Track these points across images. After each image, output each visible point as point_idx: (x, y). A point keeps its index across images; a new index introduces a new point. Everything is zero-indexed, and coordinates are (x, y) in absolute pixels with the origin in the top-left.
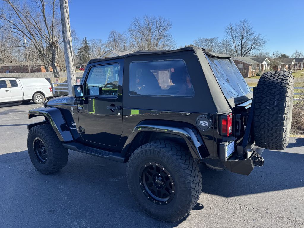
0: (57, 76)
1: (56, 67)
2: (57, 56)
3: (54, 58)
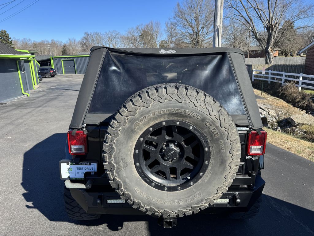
0: (269, 62)
1: (269, 52)
2: (272, 40)
3: (269, 42)
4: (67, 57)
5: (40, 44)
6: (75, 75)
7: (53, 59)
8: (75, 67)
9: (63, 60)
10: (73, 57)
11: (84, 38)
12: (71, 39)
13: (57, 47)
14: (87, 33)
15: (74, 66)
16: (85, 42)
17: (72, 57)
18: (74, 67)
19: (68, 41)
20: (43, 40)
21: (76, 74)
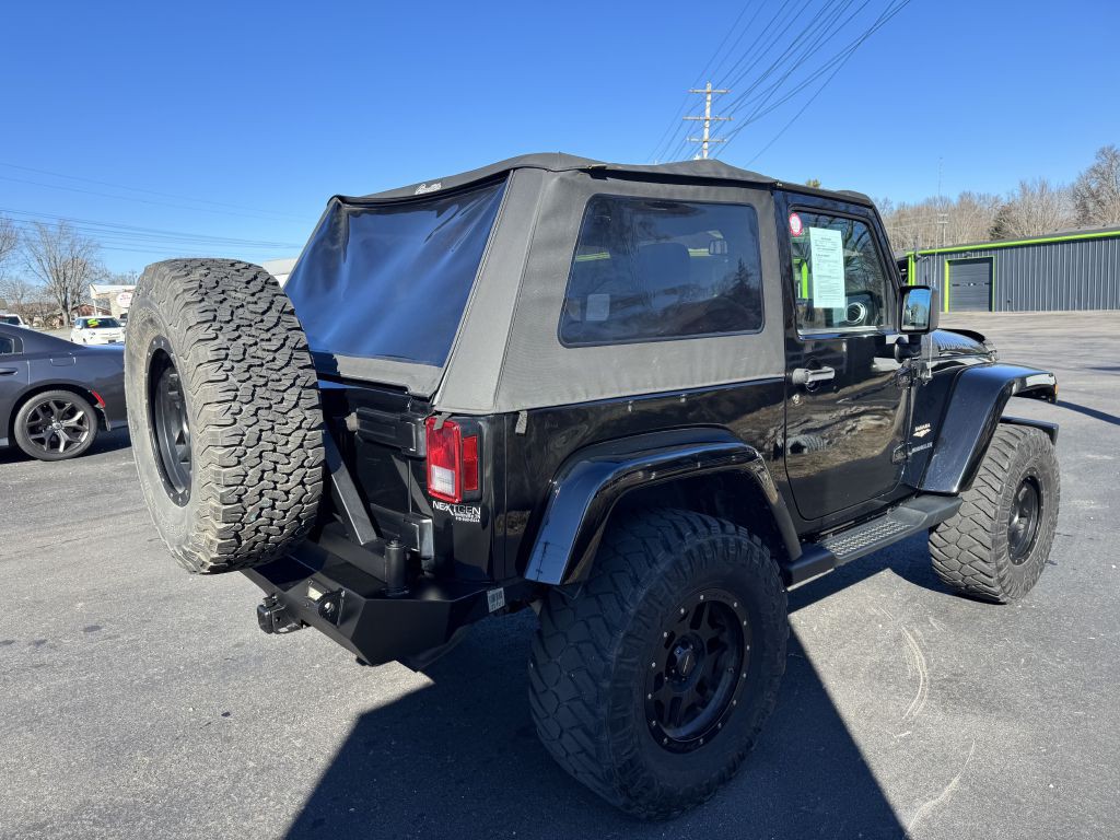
4: (965, 251)
5: (918, 211)
6: (987, 314)
7: (916, 260)
8: (991, 284)
9: (949, 262)
10: (990, 249)
11: (1095, 171)
12: (1029, 183)
13: (978, 216)
14: (1111, 149)
15: (988, 281)
16: (1094, 186)
17: (986, 250)
18: (988, 286)
19: (1017, 193)
20: (930, 197)
21: (991, 310)
